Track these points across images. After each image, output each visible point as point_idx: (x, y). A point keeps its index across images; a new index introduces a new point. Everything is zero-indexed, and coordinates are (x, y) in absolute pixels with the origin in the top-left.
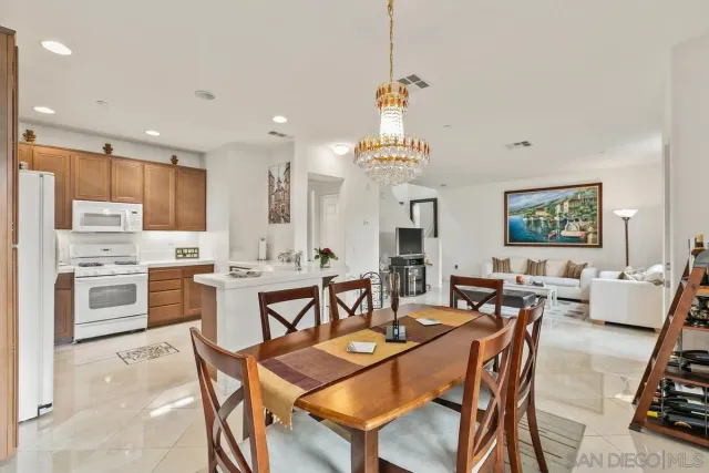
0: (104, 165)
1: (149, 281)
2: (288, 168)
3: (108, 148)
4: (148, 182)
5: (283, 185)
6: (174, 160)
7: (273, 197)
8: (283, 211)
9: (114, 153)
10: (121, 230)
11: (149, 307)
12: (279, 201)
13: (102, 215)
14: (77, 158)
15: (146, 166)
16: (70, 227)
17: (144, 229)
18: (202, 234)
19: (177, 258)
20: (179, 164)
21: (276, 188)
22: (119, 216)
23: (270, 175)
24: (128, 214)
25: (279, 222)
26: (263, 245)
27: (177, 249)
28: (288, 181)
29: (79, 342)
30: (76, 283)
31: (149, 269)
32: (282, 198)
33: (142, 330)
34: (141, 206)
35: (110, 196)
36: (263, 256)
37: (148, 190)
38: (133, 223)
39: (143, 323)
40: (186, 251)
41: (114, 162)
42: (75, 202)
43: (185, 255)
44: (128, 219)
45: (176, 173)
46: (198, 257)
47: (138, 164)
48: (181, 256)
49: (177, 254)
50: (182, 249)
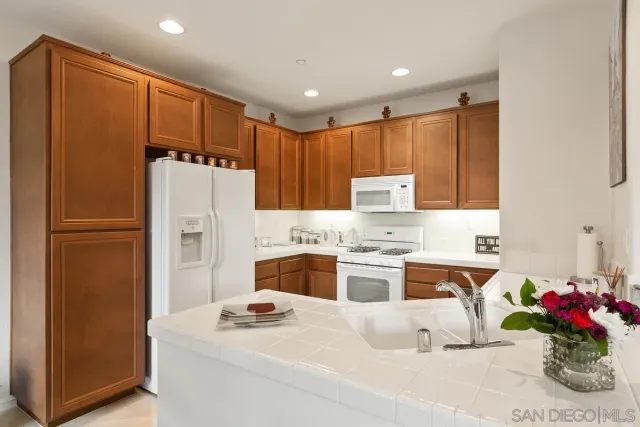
1: (407, 280)
3: (386, 111)
6: (464, 99)
9: (392, 115)
10: (391, 210)
16: (348, 207)
17: (416, 208)
19: (478, 251)
20: (469, 103)
22: (388, 192)
24: (397, 189)
27: (478, 238)
30: (337, 267)
31: (406, 264)
34: (413, 177)
35: (382, 171)
38: (403, 201)
40: (491, 242)
42: (353, 181)
43: (489, 247)
48: (483, 248)
49: (478, 245)
50: (485, 238)
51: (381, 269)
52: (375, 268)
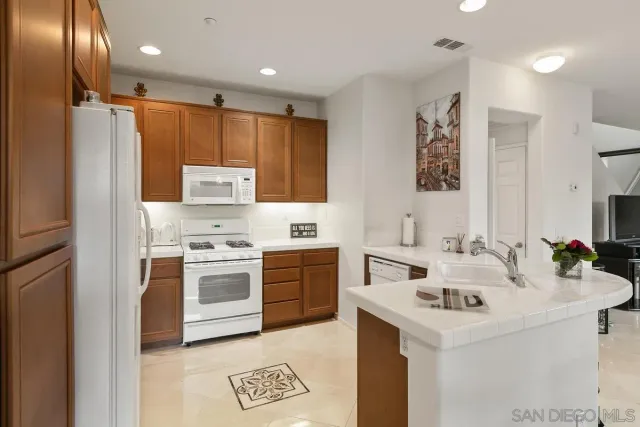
0: (215, 120)
1: (264, 269)
2: (456, 102)
3: (219, 100)
4: (261, 139)
5: (446, 131)
6: (290, 110)
7: (425, 151)
8: (445, 172)
9: (225, 105)
10: (233, 203)
11: (264, 304)
12: (437, 156)
13: (214, 184)
14: (187, 113)
15: (260, 119)
16: (179, 198)
17: (257, 200)
18: (321, 206)
19: (292, 237)
20: (295, 114)
21: (431, 136)
22: (230, 184)
23: (419, 119)
24: (240, 180)
25: (437, 187)
26: (409, 223)
27: (292, 225)
28: (455, 124)
29: (189, 345)
30: (185, 270)
31: (265, 254)
32: (443, 151)
33: (256, 334)
34: (254, 170)
35: (221, 159)
36: (409, 238)
37: (261, 150)
38: (245, 193)
39: (256, 324)
40: (302, 228)
41: (226, 116)
42: (185, 168)
43: (301, 232)
44: (240, 188)
45: (292, 126)
46: (315, 236)
47: (250, 118)
48: (296, 234)
49: (292, 231)
50: (298, 225)
51: (241, 263)
52: (235, 263)
